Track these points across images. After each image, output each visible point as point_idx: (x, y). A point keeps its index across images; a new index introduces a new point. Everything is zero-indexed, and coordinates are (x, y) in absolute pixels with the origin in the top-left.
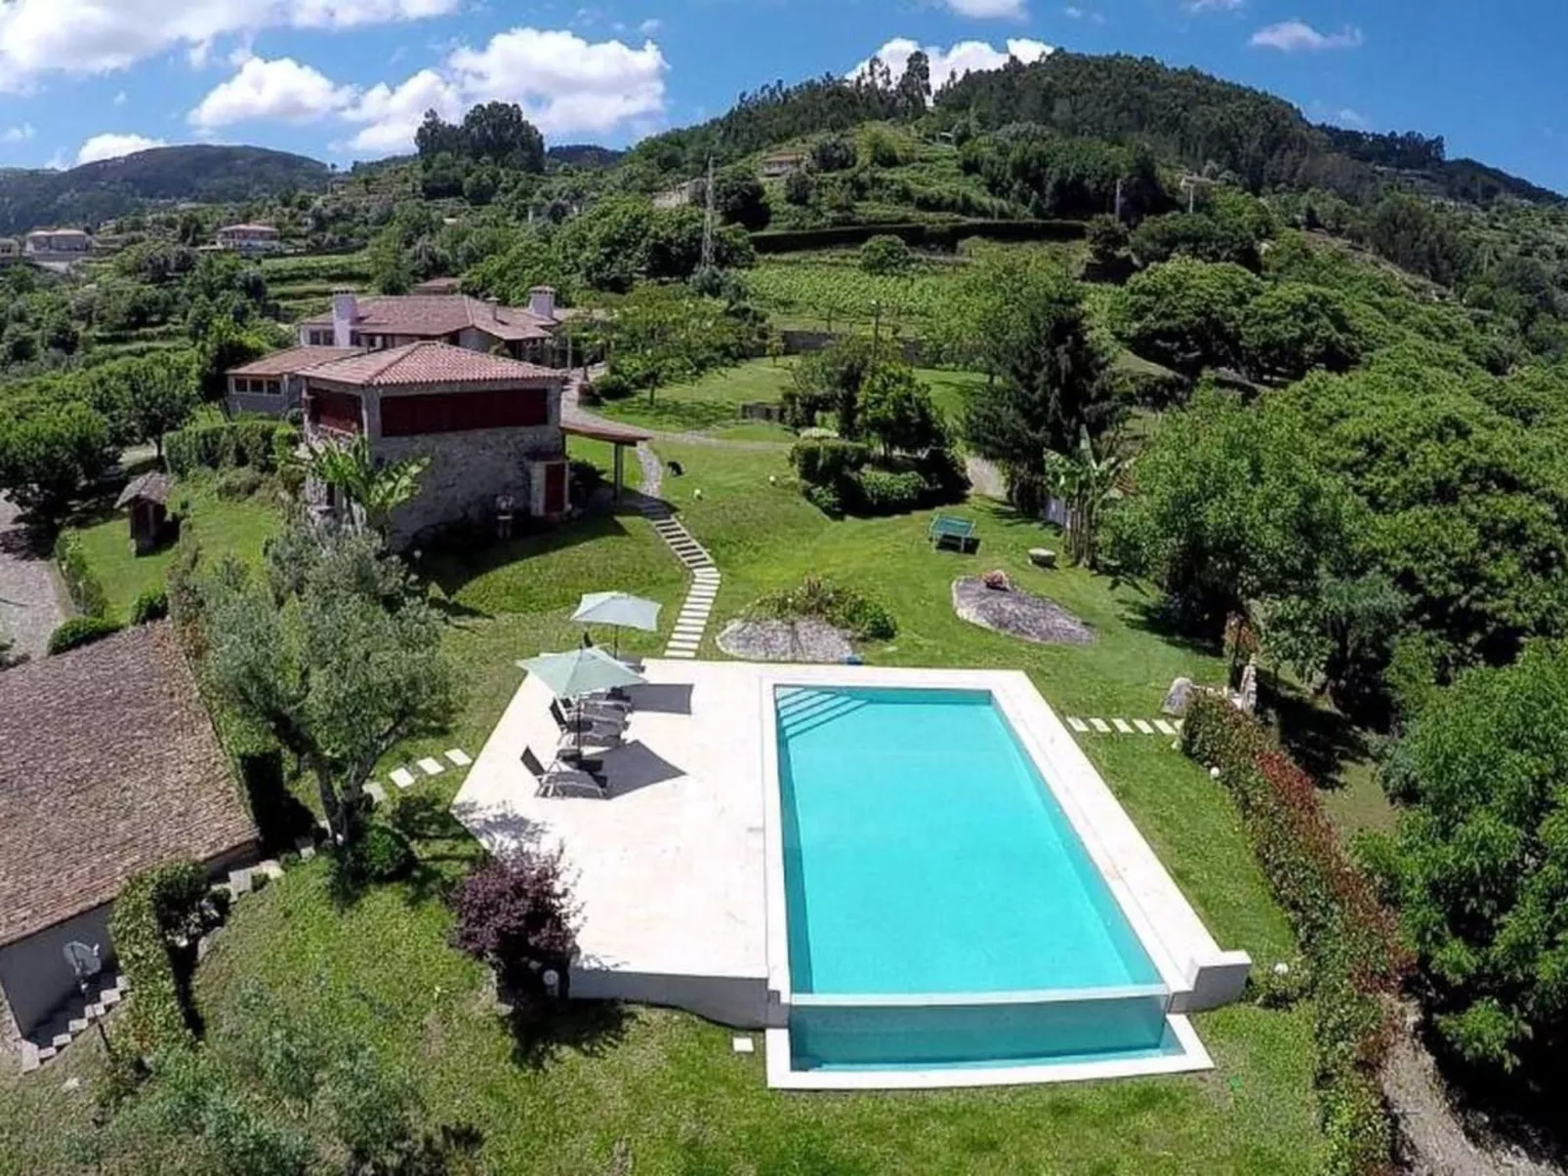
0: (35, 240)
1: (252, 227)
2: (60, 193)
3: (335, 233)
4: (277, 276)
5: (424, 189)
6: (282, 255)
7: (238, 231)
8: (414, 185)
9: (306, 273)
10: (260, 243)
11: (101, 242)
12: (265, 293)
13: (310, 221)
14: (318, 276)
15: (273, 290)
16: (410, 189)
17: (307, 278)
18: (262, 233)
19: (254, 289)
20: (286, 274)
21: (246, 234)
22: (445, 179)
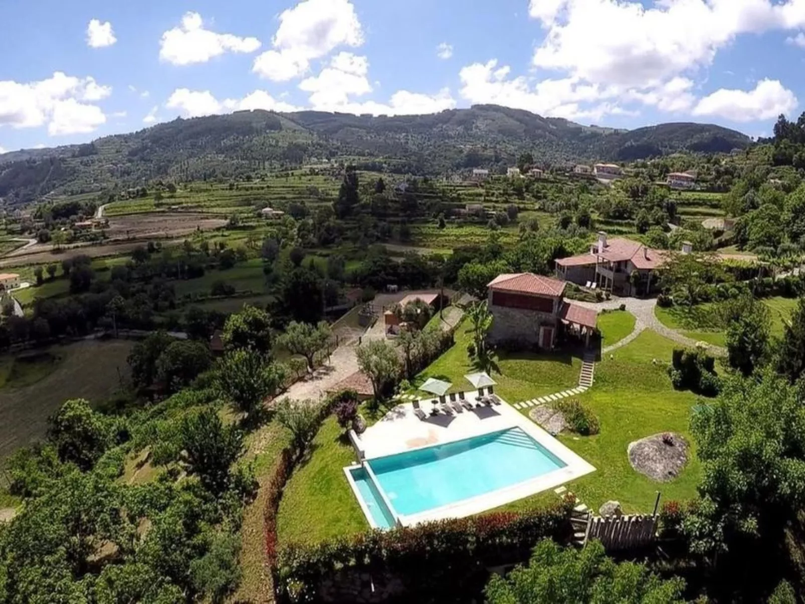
0: (598, 168)
1: (684, 174)
2: (626, 142)
3: (722, 182)
4: (686, 202)
5: (774, 160)
6: (694, 190)
7: (676, 176)
8: (769, 157)
9: (701, 202)
10: (685, 183)
11: (626, 172)
12: (676, 210)
13: (714, 173)
14: (706, 204)
15: (680, 209)
16: (766, 159)
17: (700, 205)
18: (687, 178)
19: (671, 209)
20: (691, 201)
21: (680, 178)
22: (784, 154)
